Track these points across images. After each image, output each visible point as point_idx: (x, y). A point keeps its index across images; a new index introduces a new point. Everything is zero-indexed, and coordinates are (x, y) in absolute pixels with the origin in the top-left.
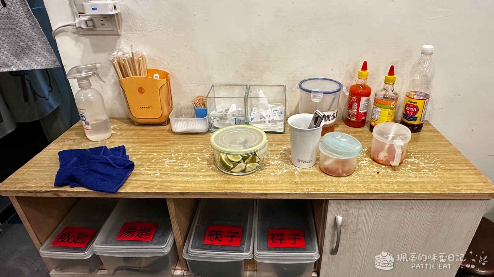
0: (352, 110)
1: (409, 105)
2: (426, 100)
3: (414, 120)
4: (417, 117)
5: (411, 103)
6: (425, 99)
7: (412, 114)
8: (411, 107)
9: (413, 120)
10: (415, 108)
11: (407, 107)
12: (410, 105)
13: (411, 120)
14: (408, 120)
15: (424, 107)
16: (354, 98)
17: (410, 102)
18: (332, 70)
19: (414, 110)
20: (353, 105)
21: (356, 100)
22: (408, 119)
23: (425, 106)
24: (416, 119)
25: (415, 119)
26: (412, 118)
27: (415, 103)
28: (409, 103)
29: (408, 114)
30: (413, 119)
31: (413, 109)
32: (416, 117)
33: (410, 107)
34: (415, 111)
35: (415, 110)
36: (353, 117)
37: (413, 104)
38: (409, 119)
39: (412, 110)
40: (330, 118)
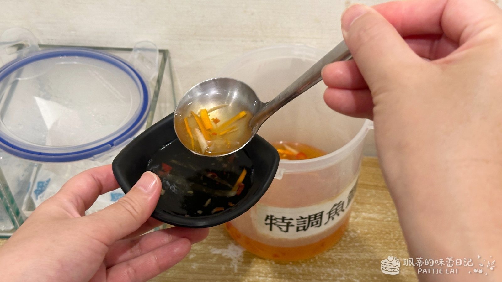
40: (319, 220)
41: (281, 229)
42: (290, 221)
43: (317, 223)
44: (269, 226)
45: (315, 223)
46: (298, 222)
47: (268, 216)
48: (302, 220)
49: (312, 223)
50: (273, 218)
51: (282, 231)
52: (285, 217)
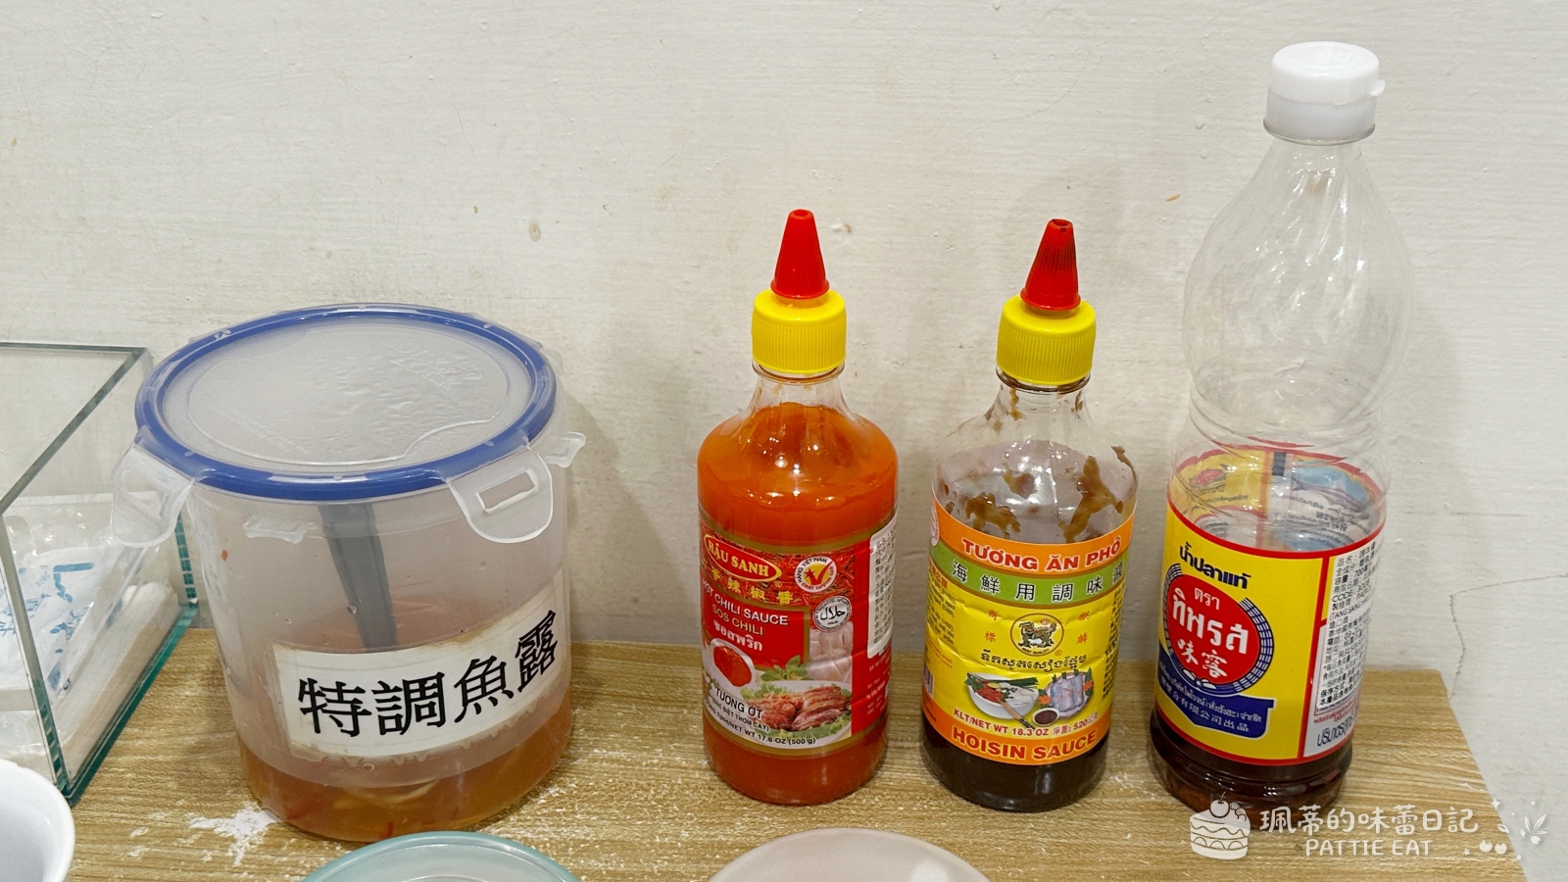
0: (813, 668)
1: (1188, 584)
2: (1335, 561)
3: (1244, 728)
4: (1270, 703)
5: (1201, 576)
6: (1326, 556)
7: (1216, 672)
8: (1210, 614)
9: (1229, 724)
10: (1238, 628)
11: (1177, 604)
12: (1199, 594)
13: (1215, 719)
14: (1197, 720)
15: (1319, 622)
16: (815, 564)
17: (1194, 562)
18: (535, 230)
19: (1230, 638)
20: (814, 625)
21: (831, 577)
22: (1196, 710)
23: (1328, 612)
24: (1257, 718)
25: (1253, 717)
26: (1221, 709)
27: (1230, 579)
28: (1188, 570)
29: (1191, 667)
30: (1229, 713)
31: (1225, 632)
32: (1263, 706)
33: (1199, 607)
34: (1243, 649)
35: (1237, 642)
36: (833, 719)
37: (1215, 582)
38: (1205, 715)
39: (1218, 635)
40: (436, 700)
41: (340, 724)
42: (358, 696)
43: (432, 714)
44: (310, 715)
45: (425, 712)
46: (379, 701)
47: (303, 684)
48: (389, 696)
49: (418, 708)
50: (317, 688)
51: (343, 731)
52: (344, 685)
